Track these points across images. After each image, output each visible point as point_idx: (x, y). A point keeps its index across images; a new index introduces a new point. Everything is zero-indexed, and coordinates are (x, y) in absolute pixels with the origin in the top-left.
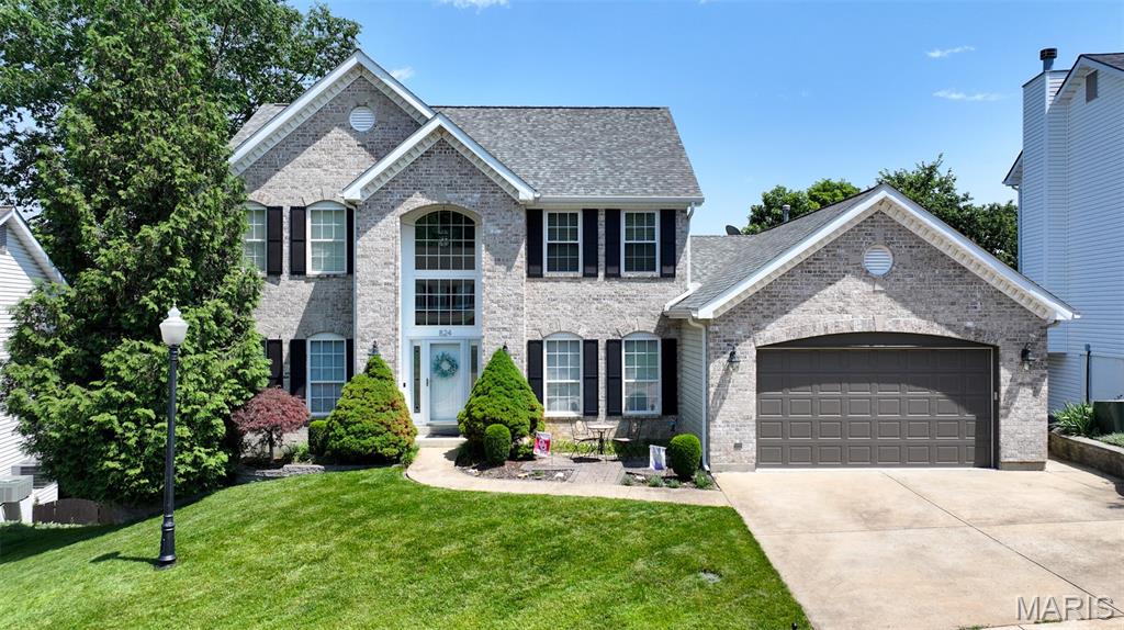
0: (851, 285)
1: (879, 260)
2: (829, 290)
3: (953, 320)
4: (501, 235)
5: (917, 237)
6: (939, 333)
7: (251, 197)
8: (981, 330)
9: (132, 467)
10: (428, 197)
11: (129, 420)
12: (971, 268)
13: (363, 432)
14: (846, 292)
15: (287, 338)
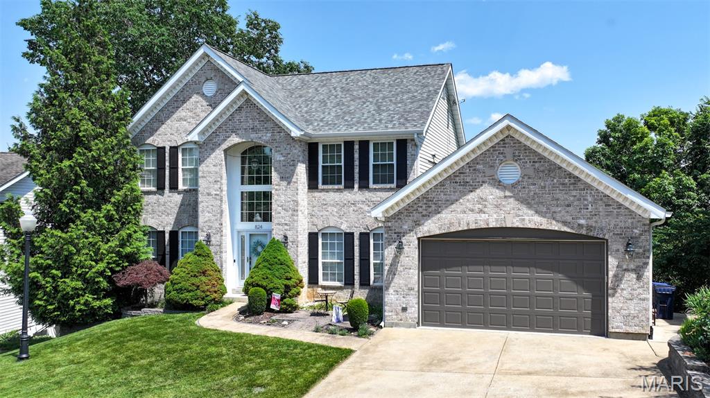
0: (488, 192)
1: (511, 172)
2: (471, 196)
3: (569, 219)
4: (284, 161)
5: (539, 154)
6: (556, 229)
7: (147, 142)
8: (591, 227)
9: (51, 304)
10: (240, 137)
11: (49, 277)
12: (582, 177)
13: (181, 289)
14: (484, 197)
15: (168, 229)
